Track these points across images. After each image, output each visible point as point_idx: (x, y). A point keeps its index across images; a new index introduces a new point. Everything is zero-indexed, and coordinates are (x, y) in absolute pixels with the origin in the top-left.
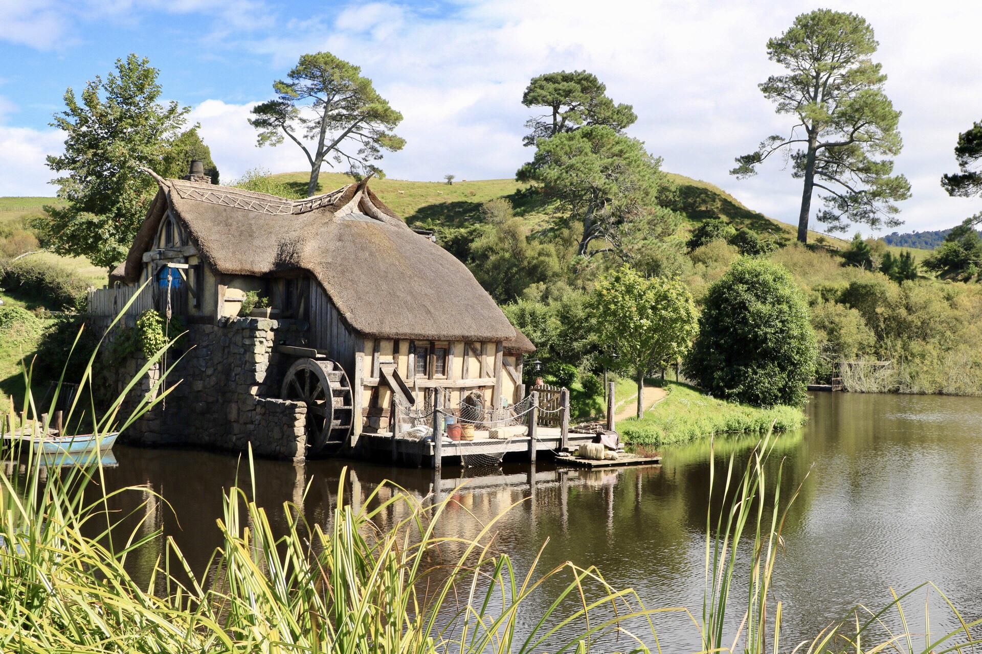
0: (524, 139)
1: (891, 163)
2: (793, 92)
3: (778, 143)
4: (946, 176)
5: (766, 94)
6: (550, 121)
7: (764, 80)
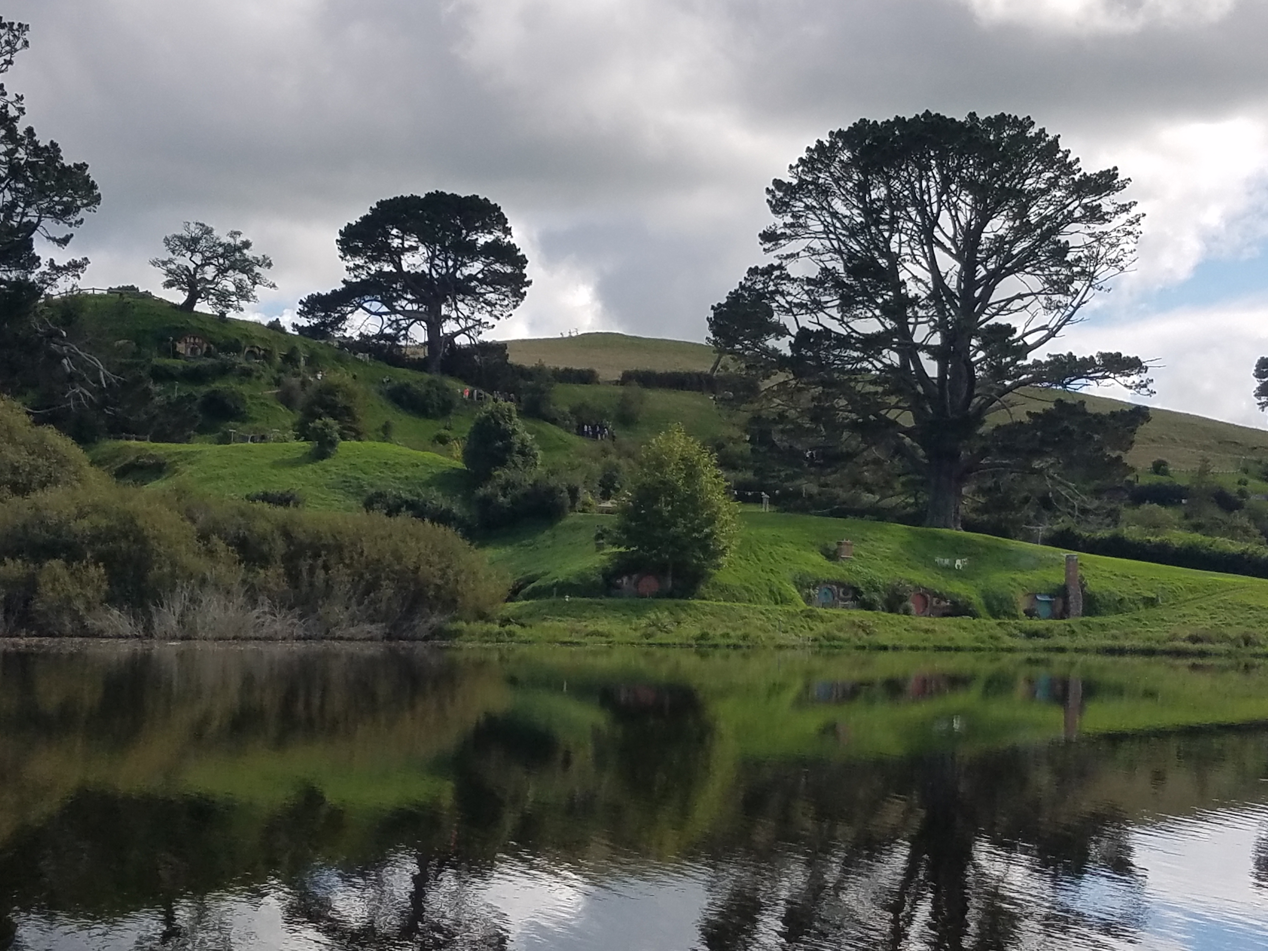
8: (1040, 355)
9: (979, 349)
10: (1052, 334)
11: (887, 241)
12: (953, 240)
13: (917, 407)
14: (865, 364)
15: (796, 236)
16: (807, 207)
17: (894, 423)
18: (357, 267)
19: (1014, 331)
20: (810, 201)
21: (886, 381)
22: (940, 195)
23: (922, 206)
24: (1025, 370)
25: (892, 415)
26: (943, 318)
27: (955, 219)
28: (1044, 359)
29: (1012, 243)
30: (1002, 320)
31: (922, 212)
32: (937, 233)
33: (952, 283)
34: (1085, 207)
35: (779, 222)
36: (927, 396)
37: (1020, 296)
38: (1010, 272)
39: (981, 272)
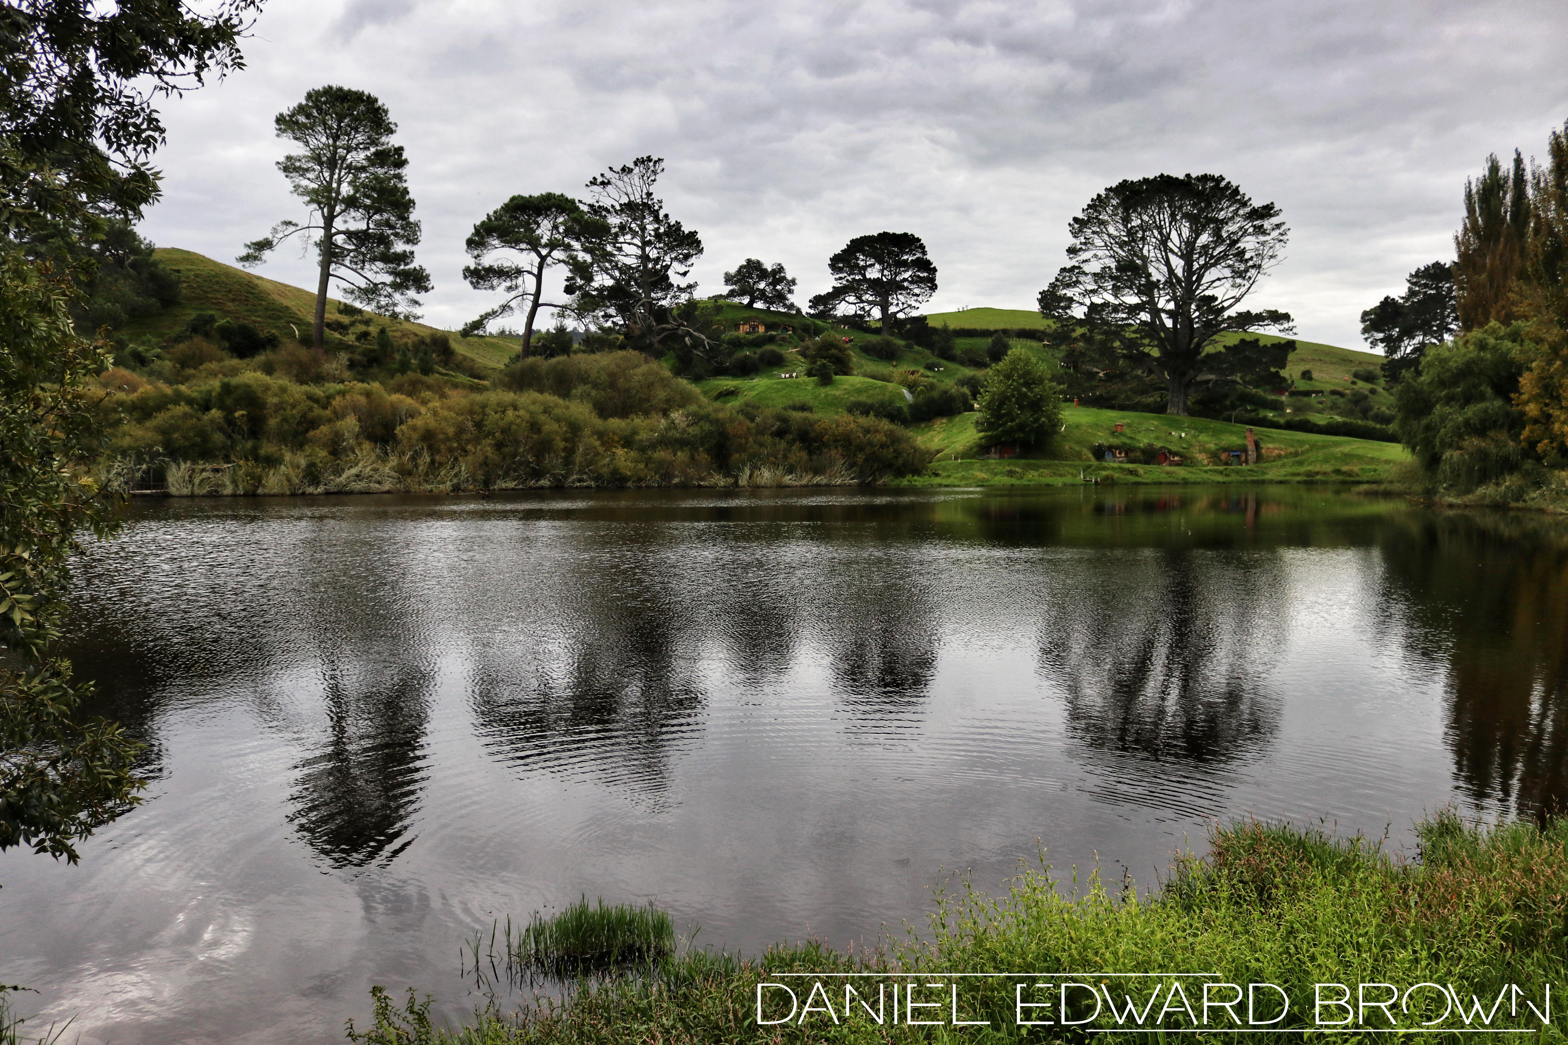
1: (412, 253)
3: (291, 229)
4: (465, 270)
5: (284, 174)
7: (282, 159)
8: (1232, 312)
9: (1195, 311)
10: (1238, 300)
11: (1141, 250)
12: (1179, 248)
13: (1161, 345)
14: (1130, 321)
15: (1087, 250)
16: (1094, 233)
17: (1148, 355)
18: (841, 278)
19: (1216, 299)
20: (1094, 229)
21: (1143, 330)
22: (1170, 223)
23: (1160, 228)
24: (1224, 321)
25: (1147, 350)
26: (1174, 293)
27: (1180, 235)
28: (1234, 315)
29: (1214, 249)
30: (1207, 293)
31: (1161, 233)
32: (1170, 244)
33: (1179, 272)
34: (1254, 227)
35: (1077, 242)
36: (1166, 339)
37: (1219, 279)
38: (1214, 265)
39: (1196, 266)
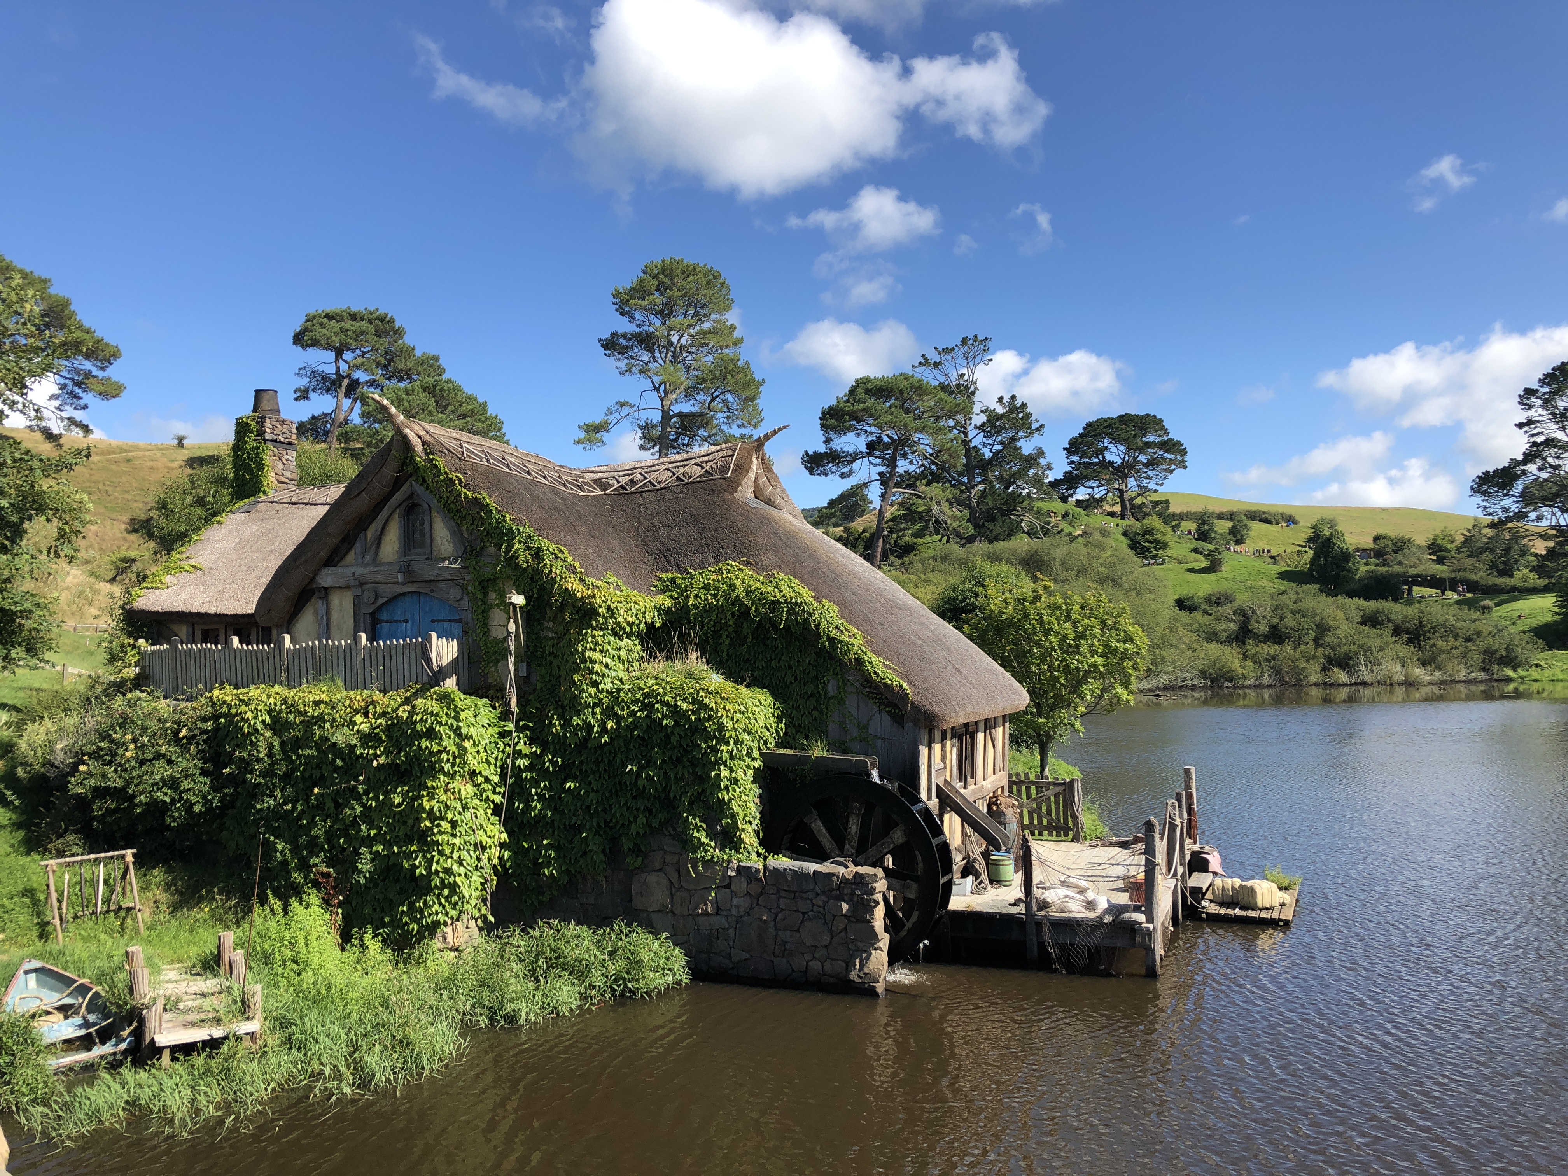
0: (295, 392)
2: (636, 350)
3: (625, 410)
4: (806, 452)
5: (608, 352)
6: (330, 370)
7: (606, 335)
